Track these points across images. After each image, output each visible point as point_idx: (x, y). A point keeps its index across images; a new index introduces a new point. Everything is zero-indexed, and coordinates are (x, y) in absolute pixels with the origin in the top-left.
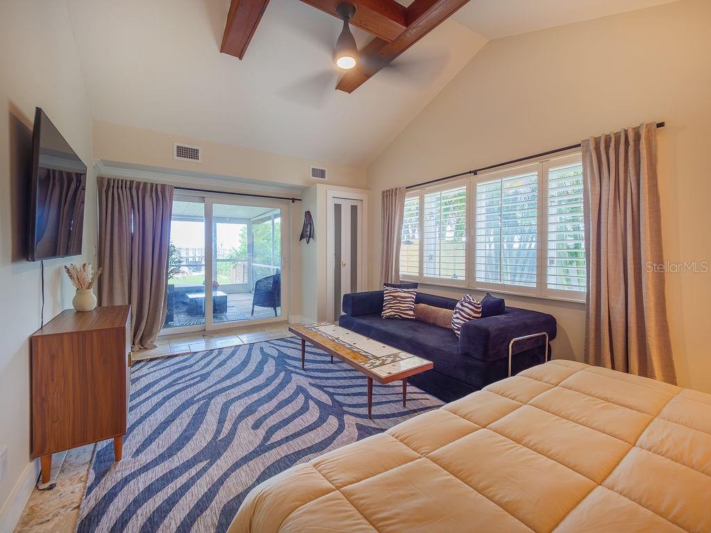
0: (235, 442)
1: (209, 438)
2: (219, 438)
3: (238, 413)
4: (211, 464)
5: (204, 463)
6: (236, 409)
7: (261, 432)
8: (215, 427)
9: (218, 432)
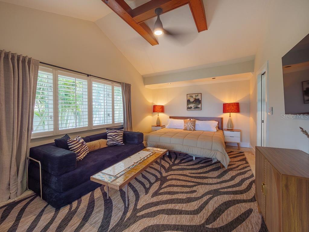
0: (206, 191)
1: (216, 198)
2: (212, 195)
3: (195, 202)
4: (219, 189)
5: (221, 190)
6: (194, 206)
7: (194, 188)
8: (211, 201)
9: (211, 199)
